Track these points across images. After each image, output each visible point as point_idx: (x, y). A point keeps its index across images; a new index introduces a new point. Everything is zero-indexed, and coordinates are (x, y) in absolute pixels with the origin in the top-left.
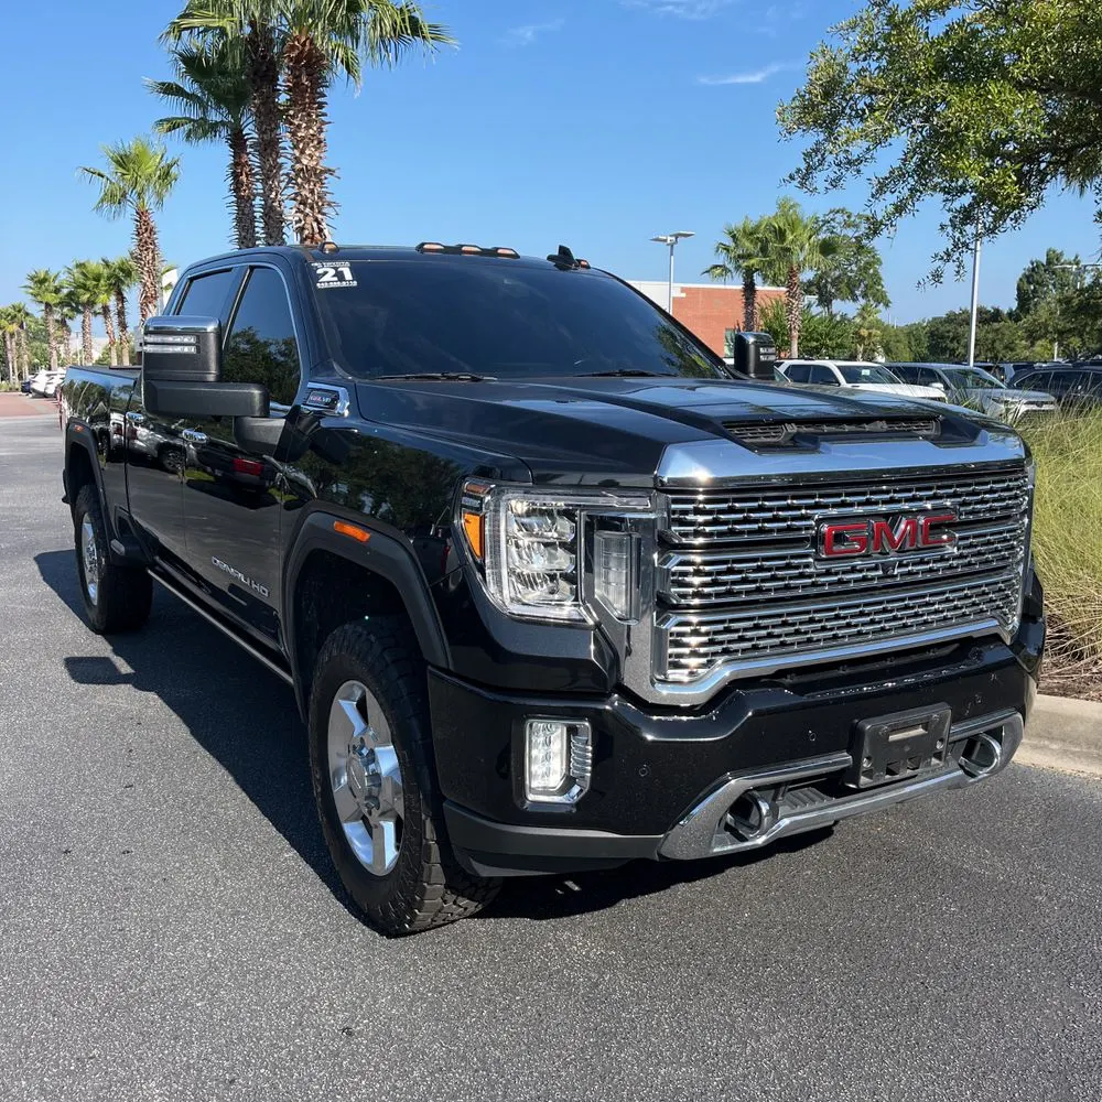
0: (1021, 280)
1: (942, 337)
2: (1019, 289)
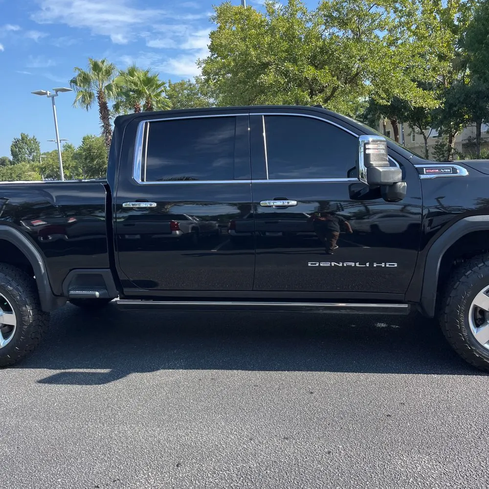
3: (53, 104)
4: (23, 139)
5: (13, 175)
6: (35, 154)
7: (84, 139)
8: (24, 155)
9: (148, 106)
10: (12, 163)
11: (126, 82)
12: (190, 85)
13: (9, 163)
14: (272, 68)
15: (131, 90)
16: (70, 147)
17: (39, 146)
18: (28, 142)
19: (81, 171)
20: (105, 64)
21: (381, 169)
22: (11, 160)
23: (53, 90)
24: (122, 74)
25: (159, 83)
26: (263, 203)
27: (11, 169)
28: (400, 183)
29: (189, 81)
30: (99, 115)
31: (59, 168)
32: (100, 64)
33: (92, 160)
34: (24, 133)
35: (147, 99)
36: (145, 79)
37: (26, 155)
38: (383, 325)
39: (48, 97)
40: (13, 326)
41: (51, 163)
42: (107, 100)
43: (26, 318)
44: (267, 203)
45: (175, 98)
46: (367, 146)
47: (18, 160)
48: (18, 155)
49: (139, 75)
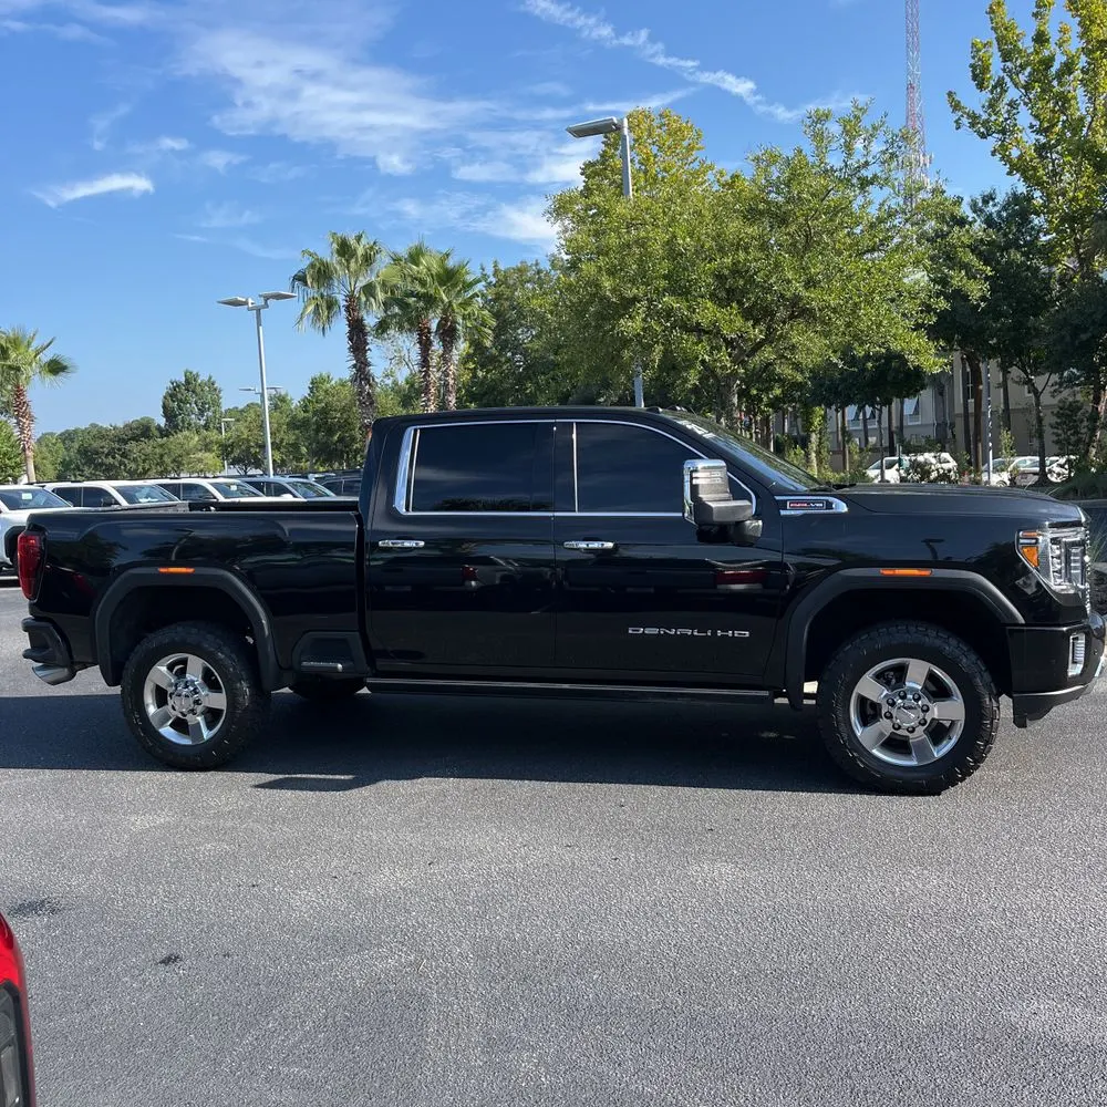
0: (165, 397)
1: (97, 453)
2: (164, 407)
3: (259, 324)
4: (188, 382)
5: (166, 459)
6: (210, 414)
7: (312, 383)
8: (189, 415)
9: (446, 325)
10: (164, 433)
11: (404, 277)
12: (539, 272)
13: (156, 433)
14: (642, 307)
15: (412, 294)
16: (283, 399)
17: (219, 398)
18: (198, 390)
19: (304, 450)
20: (363, 241)
21: (713, 505)
22: (162, 425)
23: (260, 296)
24: (396, 260)
25: (469, 278)
26: (568, 544)
27: (161, 446)
28: (748, 522)
29: (537, 264)
30: (346, 344)
31: (263, 447)
32: (352, 242)
33: (330, 432)
34: (190, 370)
35: (445, 311)
36: (441, 271)
37: (193, 416)
38: (772, 735)
39: (249, 309)
40: (222, 711)
41: (245, 436)
42: (363, 313)
43: (241, 699)
44: (574, 544)
45: (506, 299)
46: (694, 475)
47: (176, 426)
48: (176, 416)
49: (430, 263)
